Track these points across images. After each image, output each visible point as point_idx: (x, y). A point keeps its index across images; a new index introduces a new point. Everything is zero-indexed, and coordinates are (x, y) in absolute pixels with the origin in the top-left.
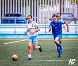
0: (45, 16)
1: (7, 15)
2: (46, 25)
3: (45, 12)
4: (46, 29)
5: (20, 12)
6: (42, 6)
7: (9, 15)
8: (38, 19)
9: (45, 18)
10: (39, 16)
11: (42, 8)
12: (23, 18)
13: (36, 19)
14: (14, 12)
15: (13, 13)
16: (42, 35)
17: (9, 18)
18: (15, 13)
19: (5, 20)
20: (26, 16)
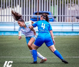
0: (72, 15)
1: (36, 14)
2: (73, 23)
3: (72, 11)
4: (73, 27)
5: (49, 11)
6: (69, 5)
7: (38, 14)
8: (65, 17)
9: (72, 16)
10: (66, 15)
11: (69, 7)
12: (51, 16)
13: (64, 17)
14: (42, 10)
15: (41, 12)
16: (69, 33)
17: (38, 16)
18: (43, 12)
19: (34, 18)
20: (54, 15)
